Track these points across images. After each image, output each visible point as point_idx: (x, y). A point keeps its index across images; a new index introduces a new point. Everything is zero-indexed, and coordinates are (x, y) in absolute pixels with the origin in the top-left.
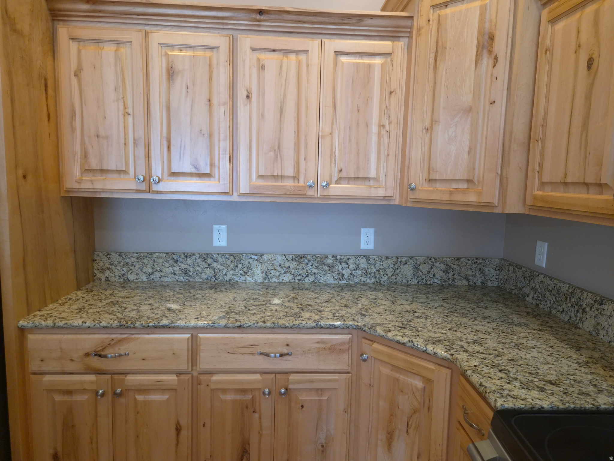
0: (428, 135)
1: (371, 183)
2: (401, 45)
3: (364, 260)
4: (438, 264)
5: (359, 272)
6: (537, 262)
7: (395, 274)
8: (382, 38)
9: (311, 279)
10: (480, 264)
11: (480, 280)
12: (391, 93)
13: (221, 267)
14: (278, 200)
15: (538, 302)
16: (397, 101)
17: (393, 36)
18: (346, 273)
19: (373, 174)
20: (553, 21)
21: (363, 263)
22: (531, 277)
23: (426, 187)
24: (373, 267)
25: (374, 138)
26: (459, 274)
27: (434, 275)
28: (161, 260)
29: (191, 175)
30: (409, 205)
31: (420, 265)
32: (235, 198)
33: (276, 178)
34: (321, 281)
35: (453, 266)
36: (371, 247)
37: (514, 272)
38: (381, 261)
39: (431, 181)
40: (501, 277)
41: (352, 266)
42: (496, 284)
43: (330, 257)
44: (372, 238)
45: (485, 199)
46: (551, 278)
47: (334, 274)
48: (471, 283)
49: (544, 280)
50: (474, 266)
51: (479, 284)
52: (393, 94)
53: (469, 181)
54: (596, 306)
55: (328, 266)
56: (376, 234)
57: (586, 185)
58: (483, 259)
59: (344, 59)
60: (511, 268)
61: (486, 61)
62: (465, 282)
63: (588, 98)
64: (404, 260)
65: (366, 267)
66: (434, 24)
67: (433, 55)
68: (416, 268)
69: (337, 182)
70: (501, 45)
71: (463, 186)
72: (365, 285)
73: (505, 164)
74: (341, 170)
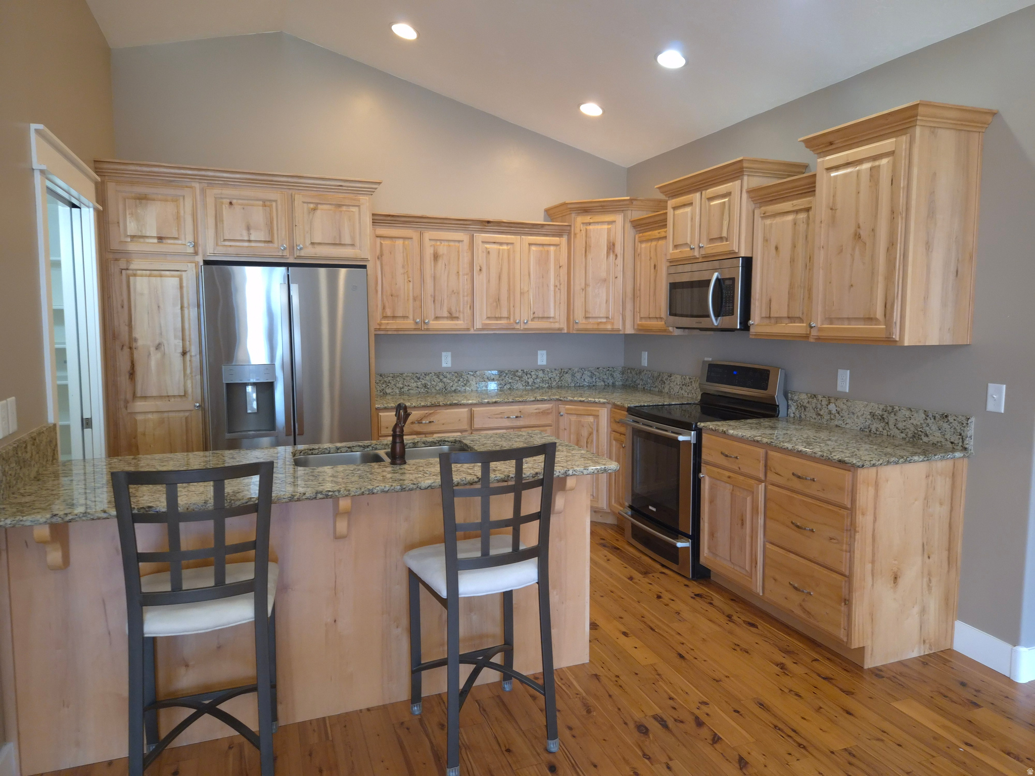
0: (584, 292)
1: (551, 320)
2: (564, 240)
3: (541, 372)
4: (586, 372)
5: (538, 380)
6: (643, 365)
7: (560, 380)
8: (554, 236)
9: (508, 386)
10: (611, 370)
11: (611, 382)
12: (560, 267)
13: (449, 381)
14: (497, 332)
15: (644, 386)
16: (564, 271)
17: (559, 235)
18: (530, 381)
19: (552, 315)
20: (641, 242)
21: (541, 374)
22: (640, 373)
23: (584, 321)
24: (547, 376)
25: (552, 293)
26: (599, 379)
27: (584, 380)
28: (409, 378)
29: (447, 318)
30: (575, 332)
31: (575, 373)
32: (472, 332)
33: (497, 318)
34: (515, 388)
35: (595, 373)
36: (544, 363)
37: (631, 373)
38: (552, 372)
39: (586, 318)
40: (623, 378)
41: (534, 377)
42: (621, 383)
43: (520, 371)
44: (545, 357)
45: (616, 327)
46: (650, 371)
47: (523, 383)
48: (606, 384)
49: (647, 373)
50: (608, 372)
51: (611, 384)
52: (561, 268)
53: (607, 318)
54: (669, 378)
55: (519, 377)
56: (547, 354)
57: (657, 318)
58: (612, 368)
59: (533, 248)
60: (629, 371)
61: (612, 256)
62: (603, 383)
63: (655, 281)
64: (565, 371)
65: (543, 376)
66: (583, 232)
67: (584, 249)
68: (573, 375)
69: (532, 320)
70: (618, 249)
71: (604, 320)
72: (543, 388)
73: (624, 308)
74: (534, 313)
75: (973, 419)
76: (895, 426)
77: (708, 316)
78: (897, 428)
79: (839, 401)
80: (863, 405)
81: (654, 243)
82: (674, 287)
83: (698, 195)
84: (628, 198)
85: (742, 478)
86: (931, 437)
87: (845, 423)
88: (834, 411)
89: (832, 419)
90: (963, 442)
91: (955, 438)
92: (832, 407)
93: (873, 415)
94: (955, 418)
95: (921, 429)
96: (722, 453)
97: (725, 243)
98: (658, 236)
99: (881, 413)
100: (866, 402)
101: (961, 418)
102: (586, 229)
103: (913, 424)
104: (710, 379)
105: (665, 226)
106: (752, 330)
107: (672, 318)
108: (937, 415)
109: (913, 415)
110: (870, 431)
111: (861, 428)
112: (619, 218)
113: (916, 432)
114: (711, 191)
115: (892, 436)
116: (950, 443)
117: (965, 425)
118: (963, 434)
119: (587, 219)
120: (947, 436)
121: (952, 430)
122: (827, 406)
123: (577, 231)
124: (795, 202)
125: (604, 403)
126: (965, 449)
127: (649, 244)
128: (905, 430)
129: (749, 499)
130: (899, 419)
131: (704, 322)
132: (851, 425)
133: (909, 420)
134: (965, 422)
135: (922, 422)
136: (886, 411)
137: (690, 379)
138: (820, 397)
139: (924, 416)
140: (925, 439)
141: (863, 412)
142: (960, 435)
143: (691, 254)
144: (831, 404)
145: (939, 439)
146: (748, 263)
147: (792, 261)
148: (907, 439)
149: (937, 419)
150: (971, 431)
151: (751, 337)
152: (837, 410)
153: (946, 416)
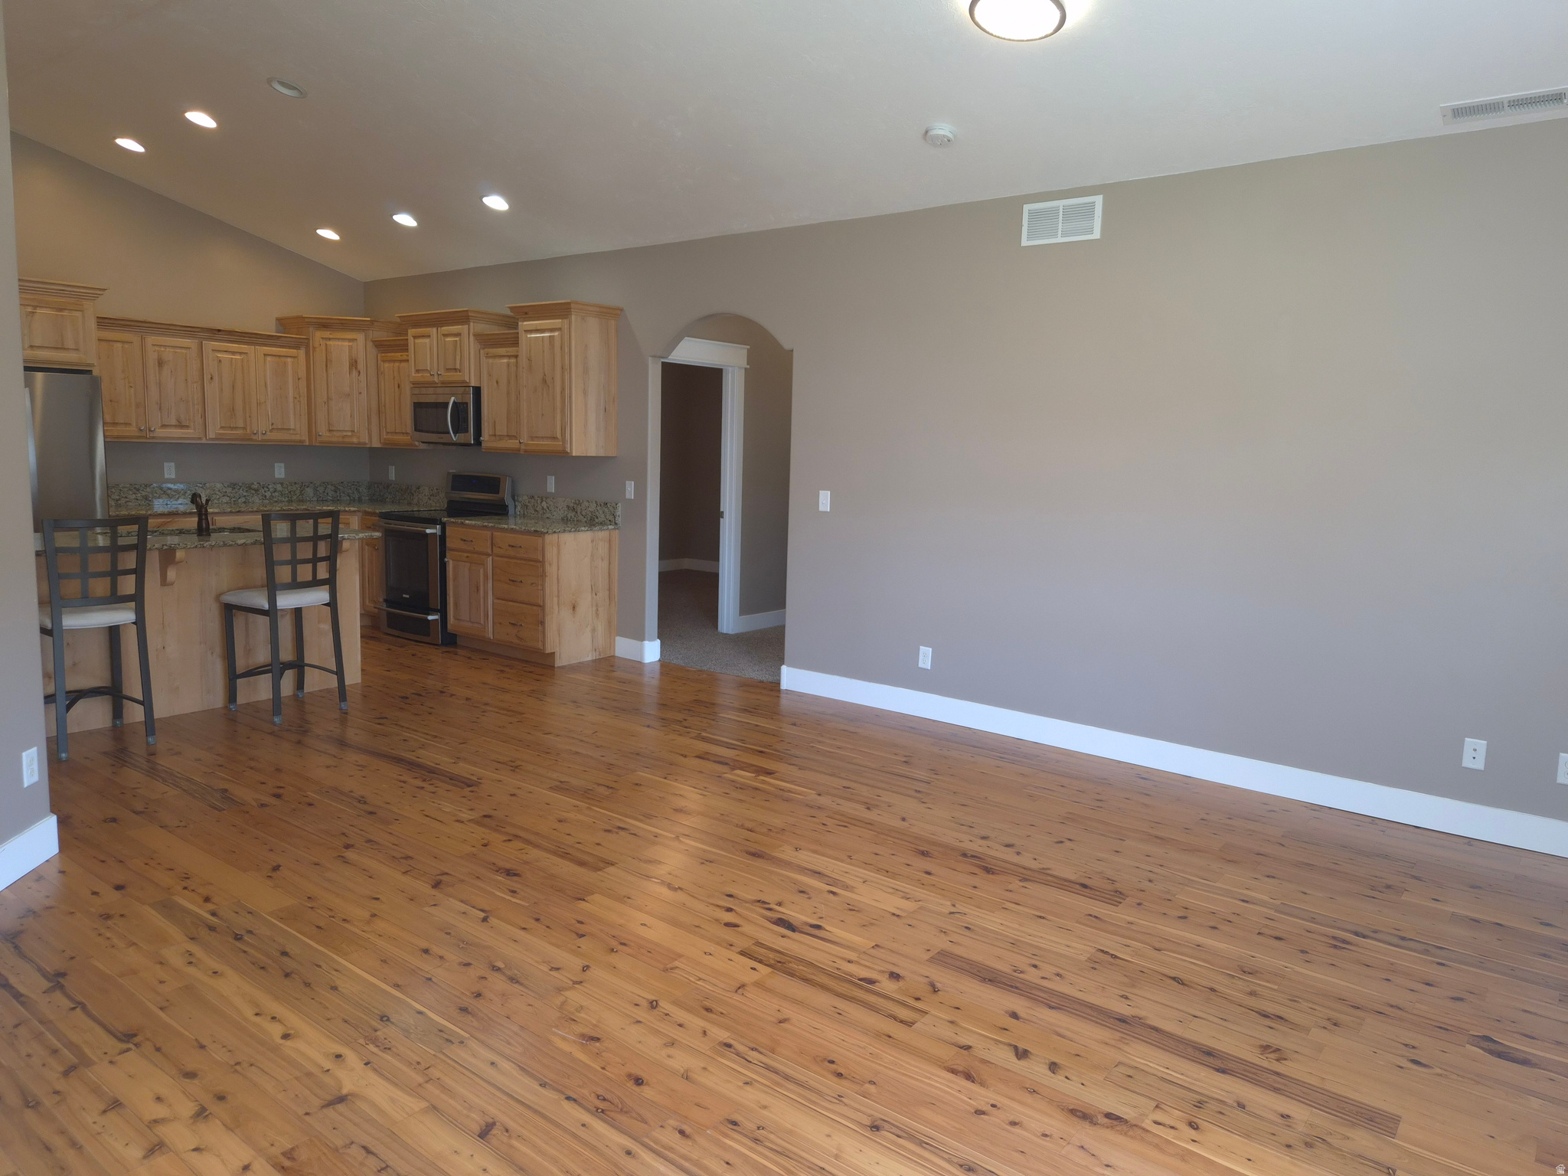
0: (326, 405)
1: (291, 432)
2: (302, 353)
3: (280, 485)
4: (329, 486)
5: (276, 494)
6: (390, 478)
7: (301, 493)
8: (290, 347)
9: (243, 500)
10: (356, 486)
11: (357, 496)
13: (174, 494)
14: (233, 443)
15: (392, 497)
16: (303, 384)
17: (297, 347)
18: (268, 494)
19: (292, 427)
20: (384, 361)
21: (279, 487)
22: (388, 487)
23: (328, 434)
24: (286, 489)
25: (291, 405)
26: (343, 493)
27: (327, 494)
28: (126, 489)
29: (175, 426)
30: (317, 444)
31: (317, 487)
32: (204, 441)
33: (232, 428)
34: (251, 501)
35: (339, 487)
36: (283, 476)
37: (378, 487)
38: (292, 485)
39: (330, 431)
40: (370, 492)
41: (272, 490)
42: (368, 496)
43: (255, 483)
44: (283, 470)
45: (362, 440)
46: (398, 485)
47: (260, 496)
48: (351, 499)
49: (394, 486)
50: (352, 487)
51: (357, 498)
52: (300, 380)
53: (352, 431)
54: (417, 491)
55: (254, 490)
56: (286, 467)
57: (402, 433)
58: (357, 483)
59: (269, 359)
60: (376, 485)
61: (354, 372)
62: (348, 498)
63: (400, 399)
64: (306, 484)
65: (281, 490)
66: (324, 348)
67: (324, 364)
68: (315, 489)
69: (271, 431)
70: (361, 366)
71: (350, 434)
72: (282, 501)
73: (369, 423)
74: (272, 424)
75: (620, 504)
76: (581, 514)
77: (449, 433)
79: (548, 499)
80: (563, 501)
81: (397, 364)
82: (418, 406)
83: (435, 329)
84: (369, 319)
85: (476, 556)
86: (600, 519)
87: (553, 515)
88: (545, 507)
89: (544, 514)
90: (615, 519)
91: (611, 518)
92: (544, 504)
93: (568, 507)
94: (611, 504)
95: (593, 513)
96: (462, 540)
97: (458, 373)
98: (401, 358)
99: (572, 505)
100: (564, 499)
101: (614, 504)
102: (326, 344)
103: (589, 510)
104: (454, 488)
105: (407, 350)
106: (483, 445)
107: (418, 434)
108: (602, 503)
109: (590, 505)
110: (568, 520)
111: (562, 519)
112: (360, 337)
113: (591, 515)
114: (446, 329)
115: (580, 521)
116: (609, 520)
117: (615, 508)
118: (615, 514)
119: (327, 334)
120: (607, 516)
121: (609, 512)
122: (541, 503)
123: (317, 345)
124: (508, 349)
125: (354, 511)
126: (616, 524)
127: (392, 364)
128: (586, 516)
129: (482, 571)
130: (582, 508)
131: (444, 438)
132: (556, 516)
133: (587, 508)
134: (615, 506)
135: (594, 508)
136: (575, 504)
137: (437, 489)
138: (536, 497)
139: (595, 505)
140: (596, 519)
141: (562, 506)
142: (613, 514)
143: (431, 379)
144: (543, 502)
145: (603, 518)
146: (477, 391)
147: (508, 393)
148: (588, 522)
149: (602, 505)
150: (619, 512)
151: (483, 450)
152: (547, 506)
153: (606, 504)
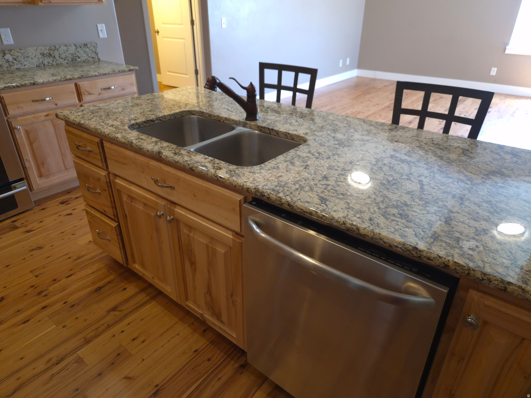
76: (59, 57)
78: (61, 58)
79: (13, 51)
80: (34, 50)
86: (82, 58)
87: (23, 65)
88: (11, 59)
89: (11, 66)
90: (97, 56)
91: (94, 55)
92: (8, 57)
93: (43, 54)
94: (91, 45)
95: (75, 55)
99: (48, 52)
100: (35, 48)
101: (93, 44)
103: (70, 53)
108: (81, 45)
109: (68, 49)
110: (44, 65)
111: (37, 66)
113: (73, 57)
115: (59, 64)
116: (92, 58)
117: (96, 47)
118: (96, 52)
120: (90, 55)
121: (91, 51)
122: (3, 57)
128: (66, 58)
130: (61, 53)
132: (29, 65)
133: (67, 52)
134: (96, 46)
135: (75, 51)
136: (51, 50)
139: (75, 47)
140: (79, 60)
141: (35, 54)
142: (95, 53)
144: (6, 55)
145: (85, 58)
148: (69, 63)
149: (82, 47)
152: (13, 58)
153: (86, 45)
